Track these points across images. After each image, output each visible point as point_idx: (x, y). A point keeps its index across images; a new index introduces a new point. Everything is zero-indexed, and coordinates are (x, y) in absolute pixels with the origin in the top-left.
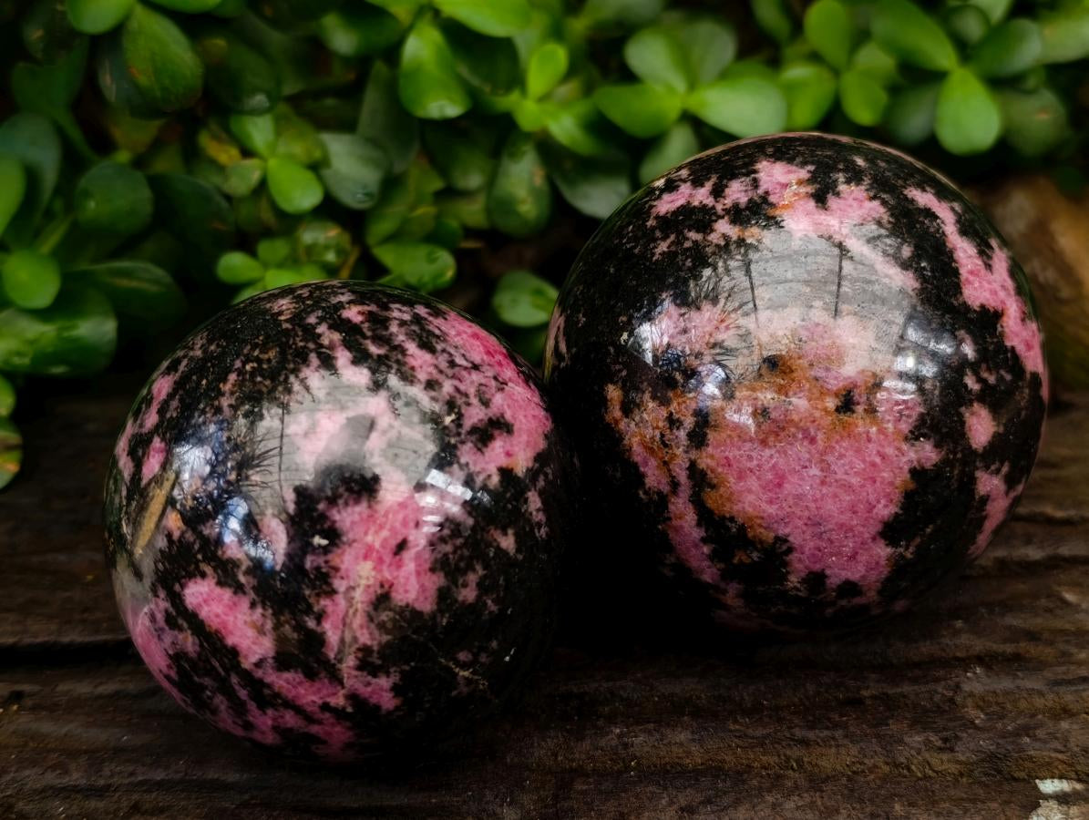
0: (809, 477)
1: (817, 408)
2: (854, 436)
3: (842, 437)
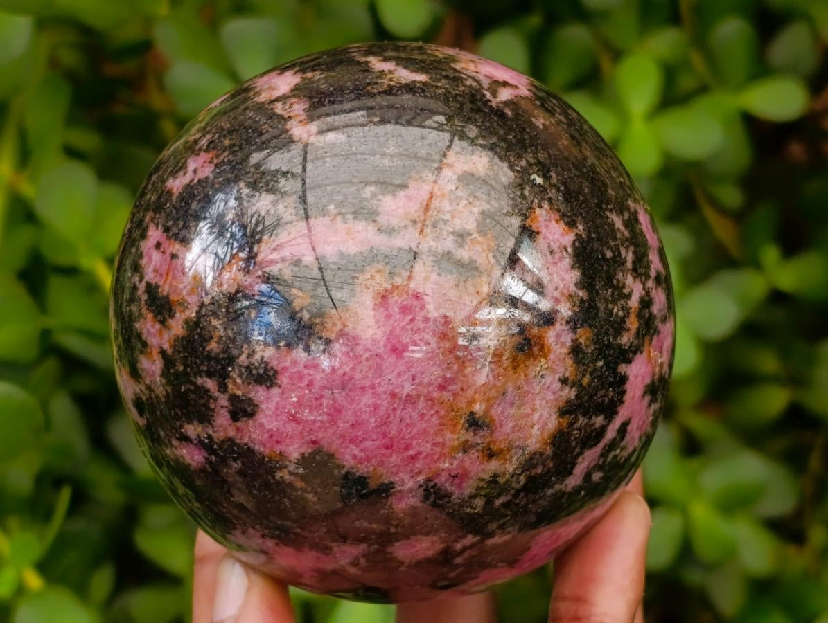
0: (402, 381)
1: (476, 393)
2: (442, 430)
3: (442, 417)
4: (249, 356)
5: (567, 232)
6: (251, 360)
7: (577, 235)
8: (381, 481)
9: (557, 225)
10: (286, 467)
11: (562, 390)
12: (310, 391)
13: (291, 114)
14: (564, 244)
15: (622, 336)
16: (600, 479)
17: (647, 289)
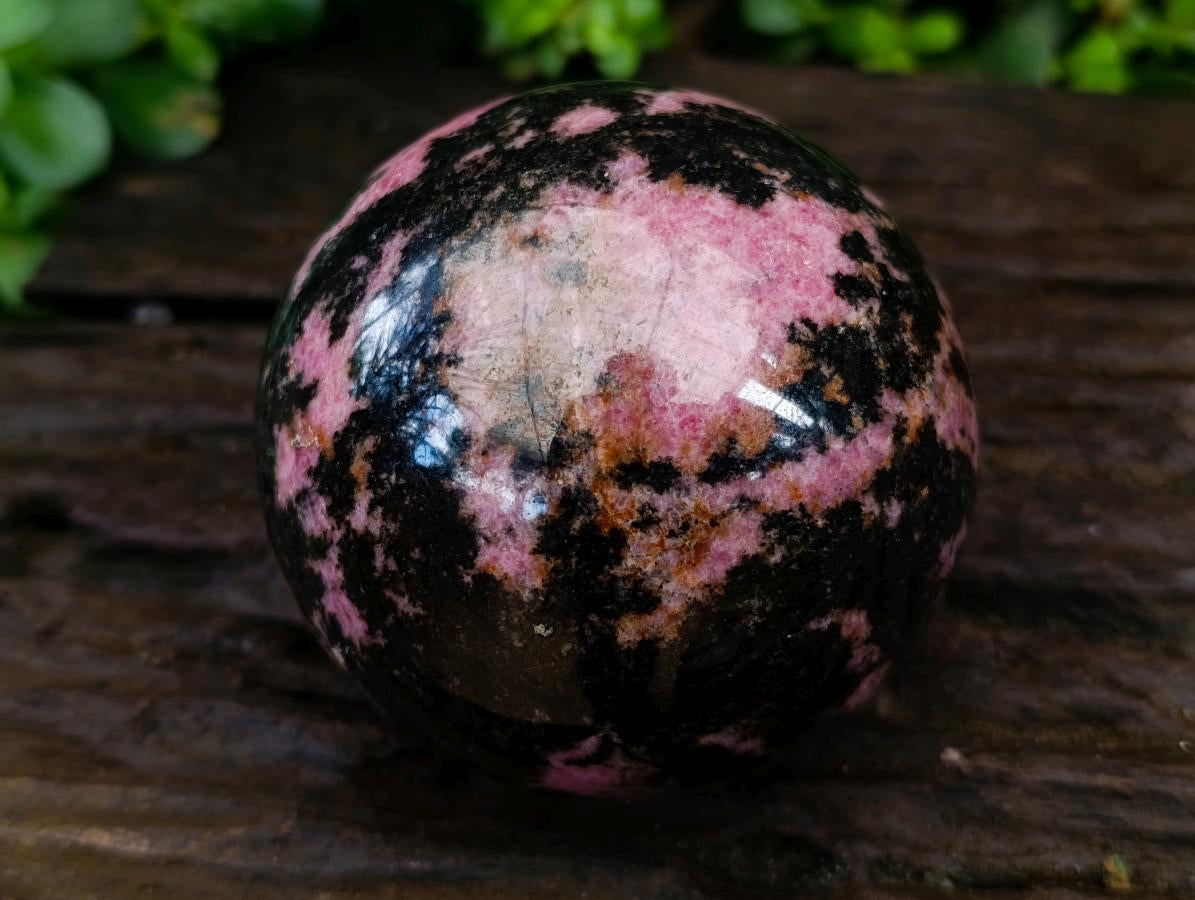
4: (870, 310)
5: (488, 565)
6: (867, 306)
7: (472, 566)
8: (668, 181)
9: (505, 571)
10: (784, 184)
11: (453, 346)
12: (793, 274)
13: (865, 647)
14: (492, 548)
15: (374, 446)
16: (354, 262)
17: (342, 525)
